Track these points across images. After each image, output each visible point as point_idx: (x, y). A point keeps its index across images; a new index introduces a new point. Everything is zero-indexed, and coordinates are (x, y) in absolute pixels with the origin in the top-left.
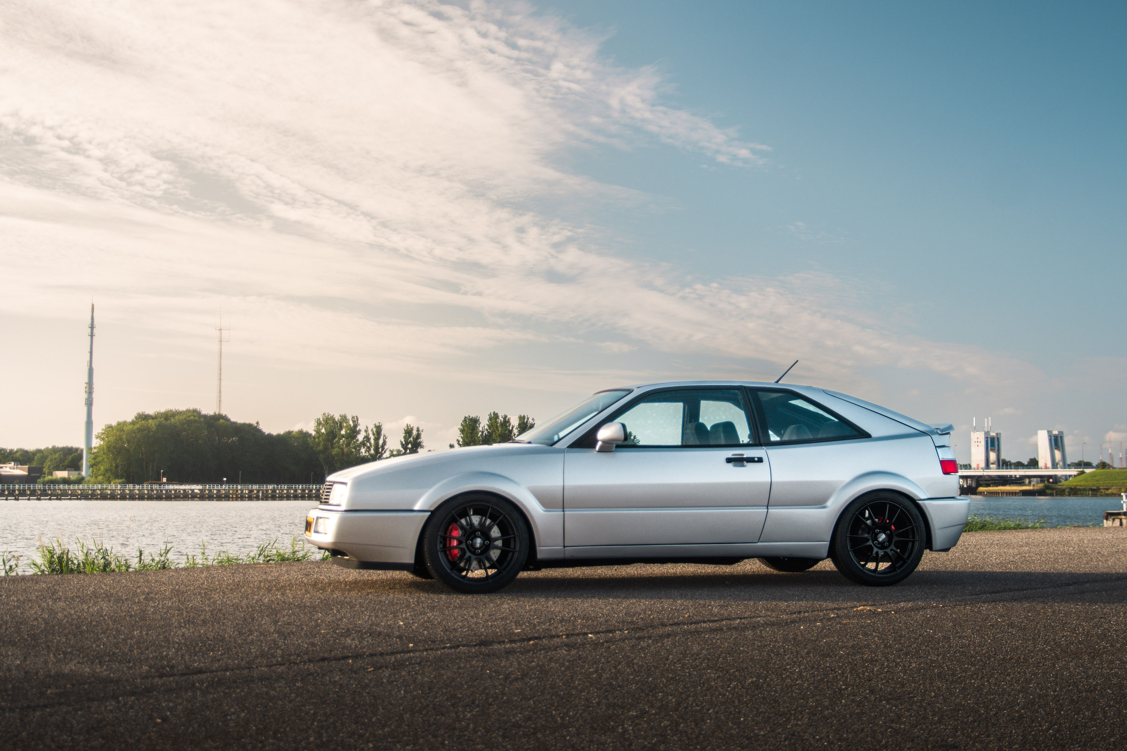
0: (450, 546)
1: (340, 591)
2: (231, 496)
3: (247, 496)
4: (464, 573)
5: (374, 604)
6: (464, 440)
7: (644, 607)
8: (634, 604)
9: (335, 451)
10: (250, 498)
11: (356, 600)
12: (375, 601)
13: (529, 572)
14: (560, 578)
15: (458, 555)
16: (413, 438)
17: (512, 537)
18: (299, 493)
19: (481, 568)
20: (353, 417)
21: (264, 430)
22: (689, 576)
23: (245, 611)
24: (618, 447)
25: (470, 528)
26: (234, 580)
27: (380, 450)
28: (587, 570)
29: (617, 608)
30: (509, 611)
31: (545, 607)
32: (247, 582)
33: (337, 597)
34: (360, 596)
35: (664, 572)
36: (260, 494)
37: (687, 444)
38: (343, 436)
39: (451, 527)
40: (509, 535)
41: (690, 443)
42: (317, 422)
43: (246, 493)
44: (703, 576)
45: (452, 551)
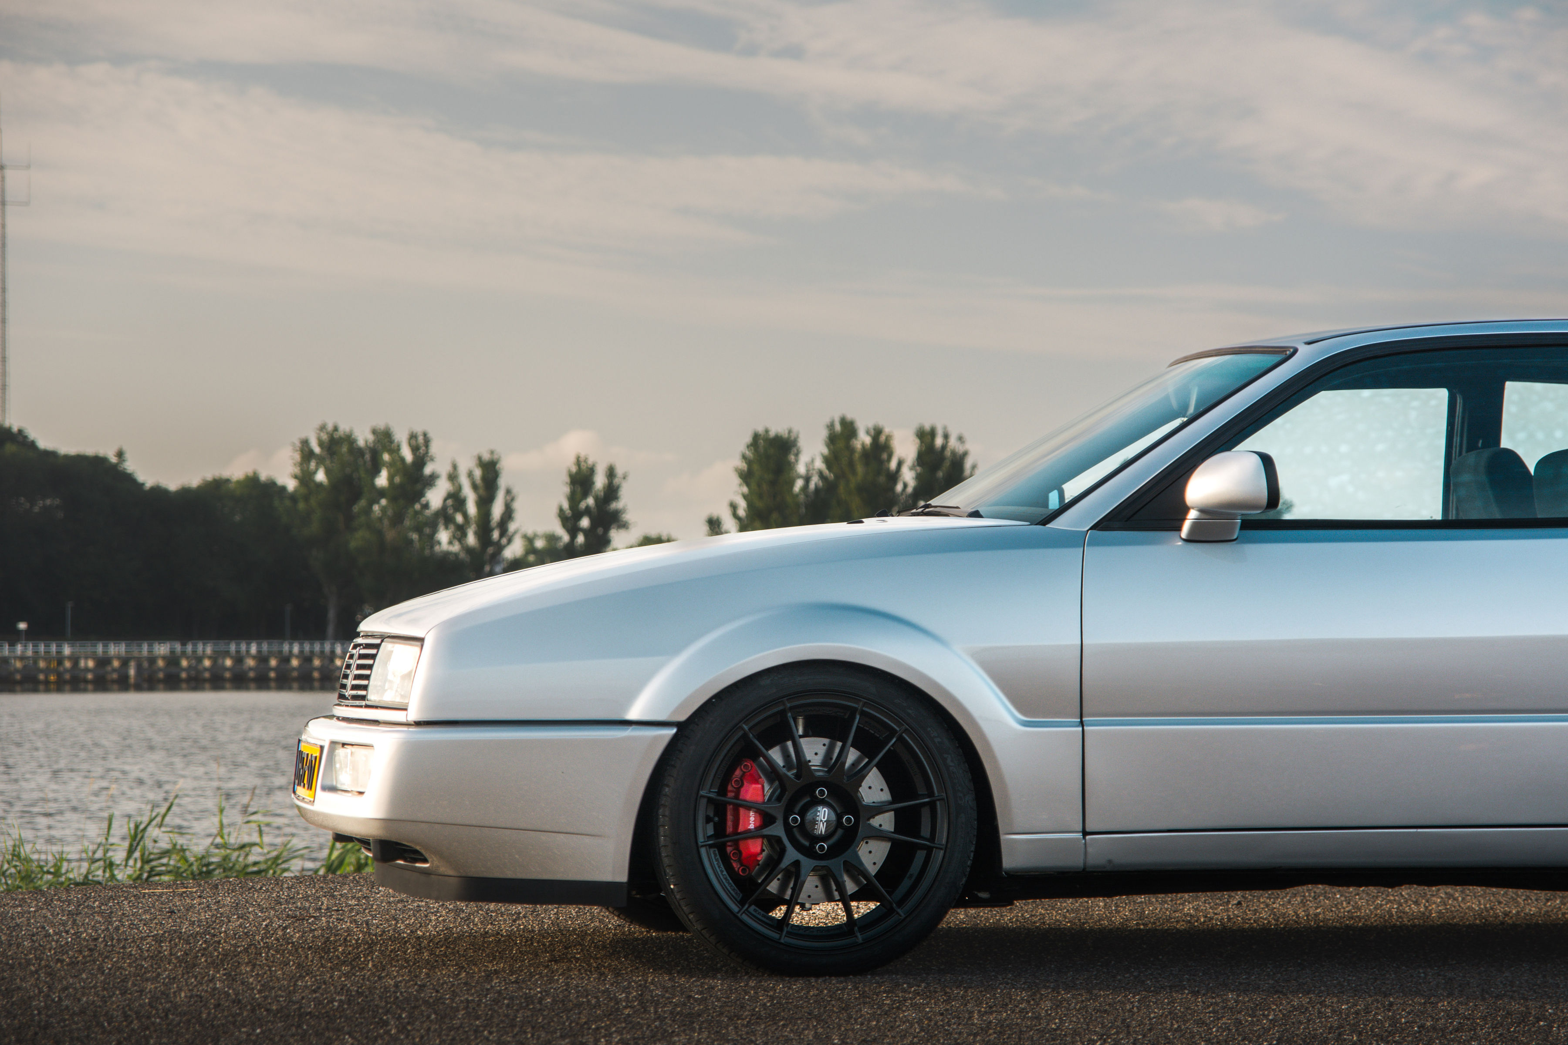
0: (735, 832)
1: (402, 967)
2: (41, 677)
3: (90, 676)
4: (778, 913)
5: (508, 1006)
6: (750, 505)
7: (1334, 1021)
8: (1299, 1008)
9: (357, 539)
10: (101, 684)
11: (454, 994)
12: (512, 999)
13: (972, 911)
14: (1070, 929)
15: (762, 858)
16: (596, 499)
17: (924, 804)
18: (251, 669)
19: (830, 899)
20: (413, 437)
21: (141, 477)
22: (1470, 926)
23: (119, 1031)
24: (1249, 525)
25: (798, 776)
26: (77, 935)
27: (496, 535)
28: (1151, 903)
29: (1252, 1023)
30: (922, 1030)
31: (1032, 1019)
32: (119, 940)
33: (396, 986)
34: (466, 984)
35: (1389, 912)
36: (132, 672)
37: (1463, 516)
38: (382, 493)
39: (738, 773)
40: (916, 796)
41: (1474, 516)
42: (302, 451)
43: (87, 670)
44: (1514, 926)
45: (742, 845)
